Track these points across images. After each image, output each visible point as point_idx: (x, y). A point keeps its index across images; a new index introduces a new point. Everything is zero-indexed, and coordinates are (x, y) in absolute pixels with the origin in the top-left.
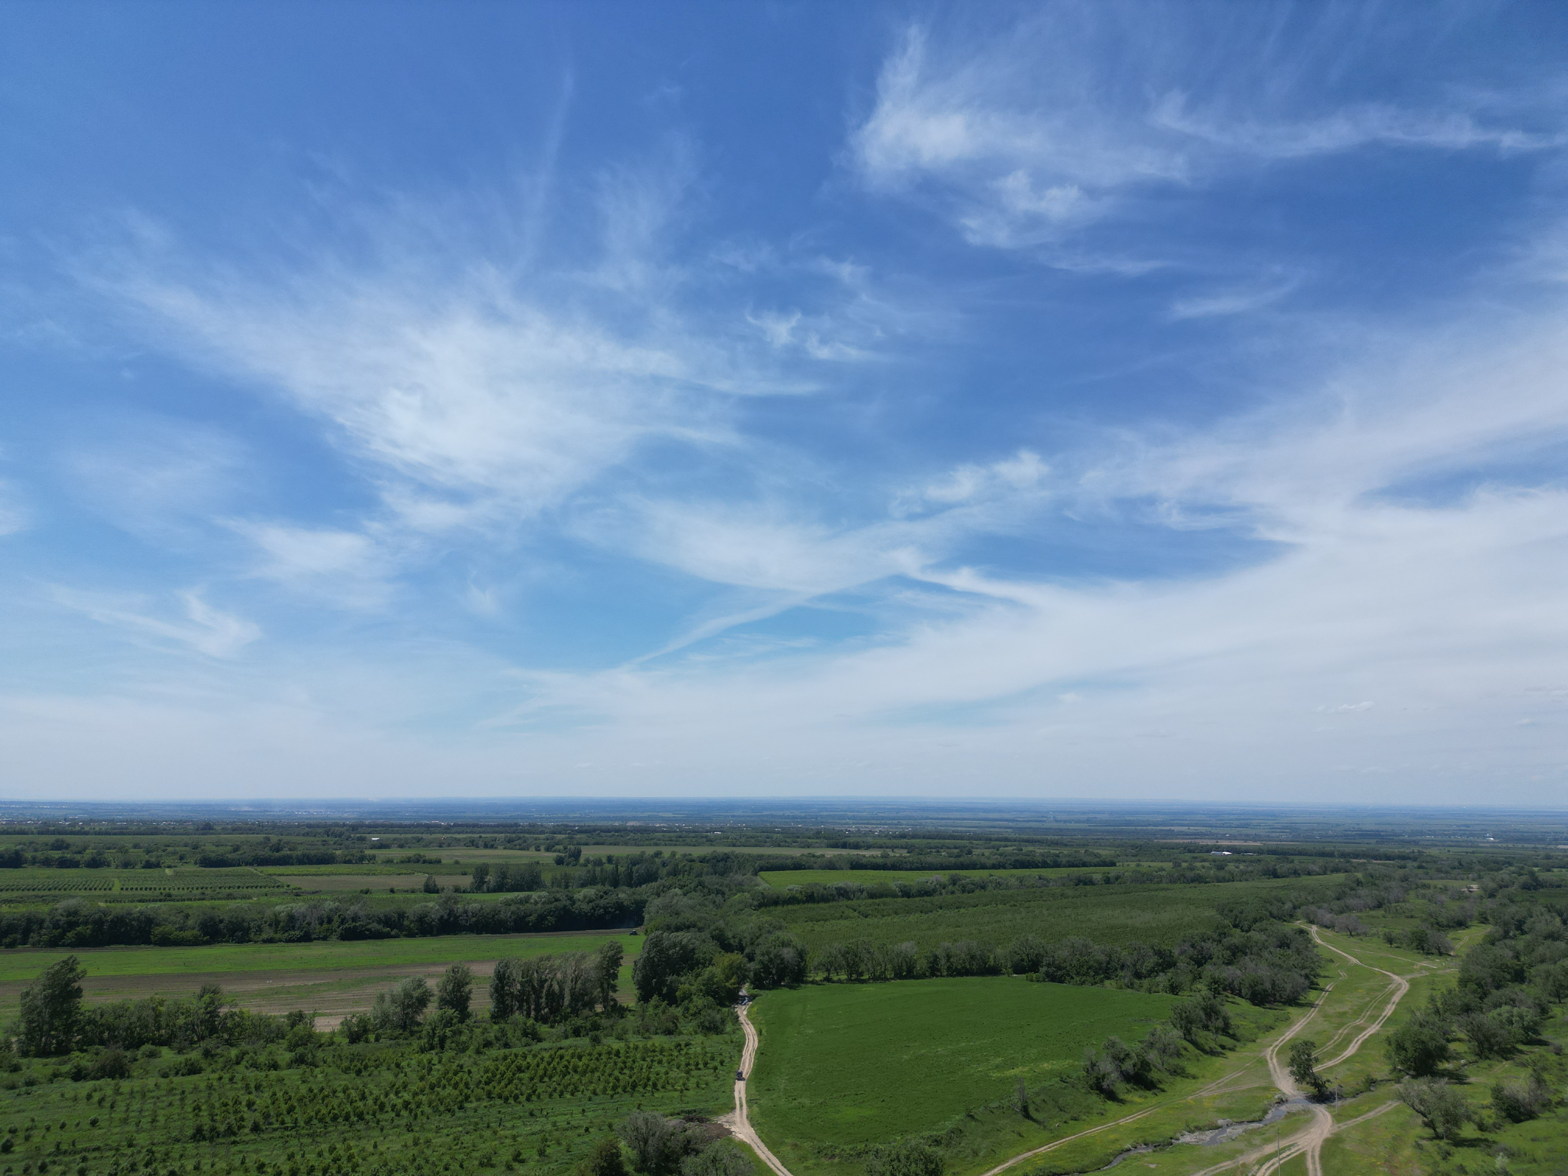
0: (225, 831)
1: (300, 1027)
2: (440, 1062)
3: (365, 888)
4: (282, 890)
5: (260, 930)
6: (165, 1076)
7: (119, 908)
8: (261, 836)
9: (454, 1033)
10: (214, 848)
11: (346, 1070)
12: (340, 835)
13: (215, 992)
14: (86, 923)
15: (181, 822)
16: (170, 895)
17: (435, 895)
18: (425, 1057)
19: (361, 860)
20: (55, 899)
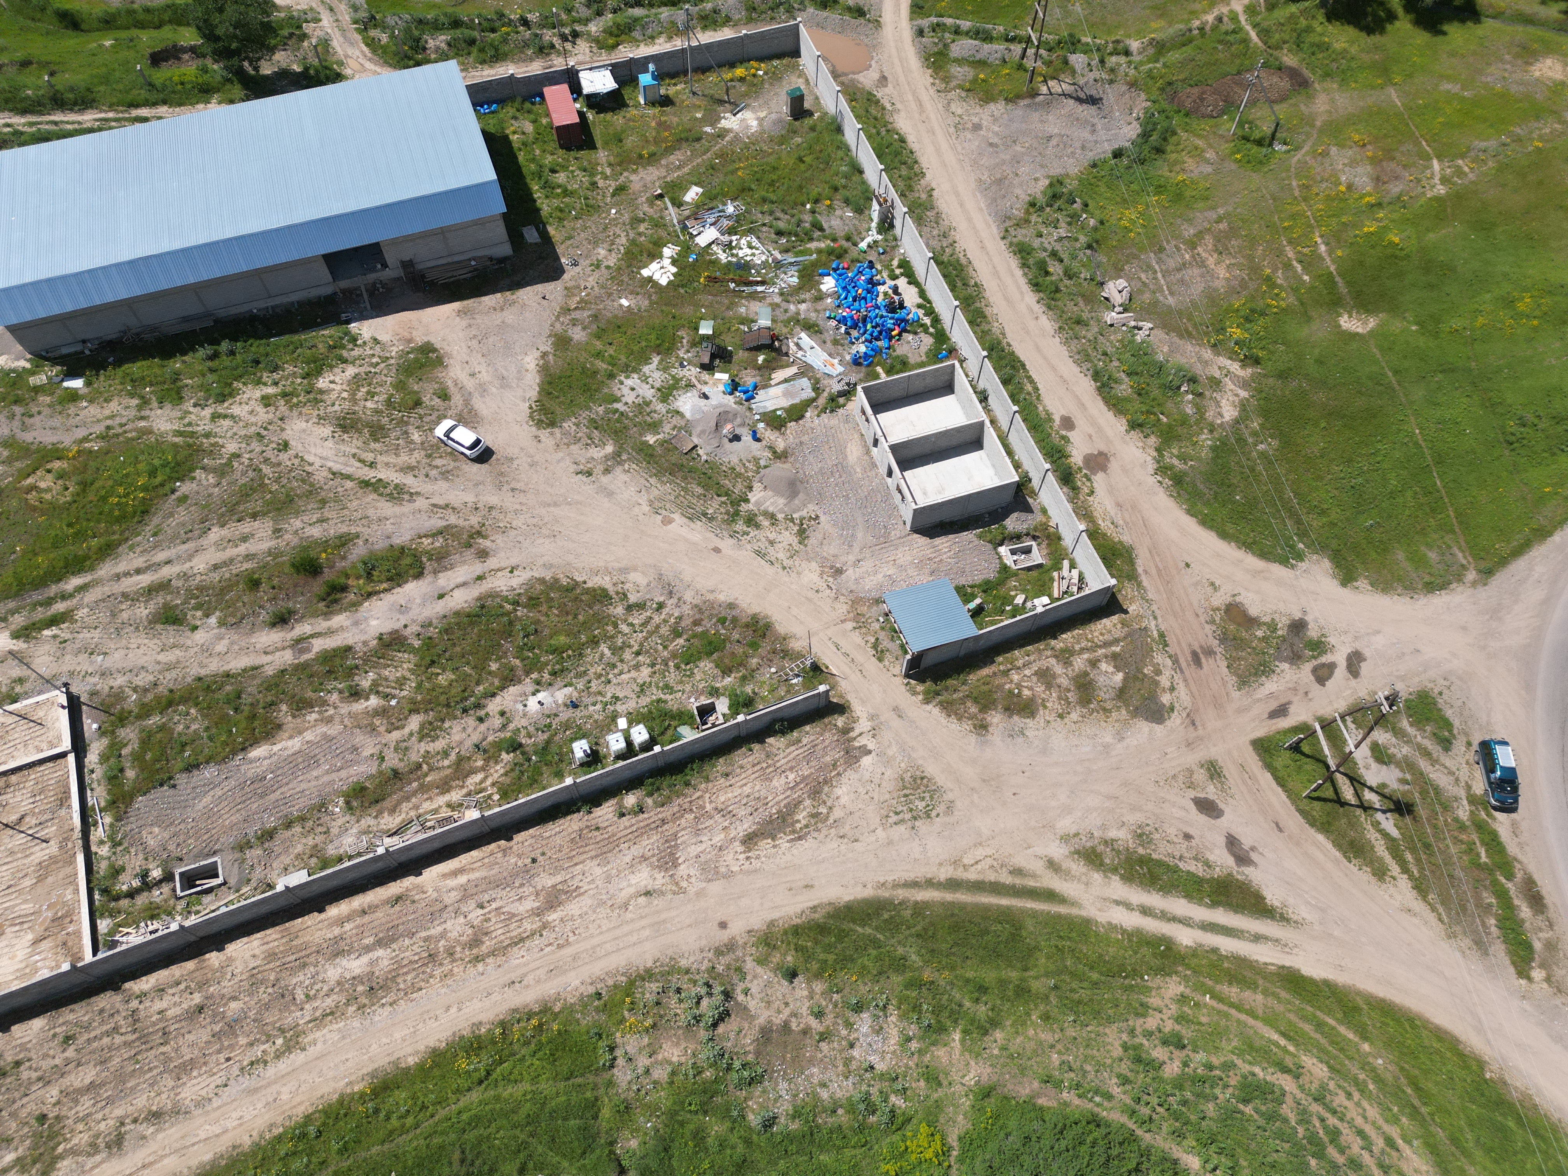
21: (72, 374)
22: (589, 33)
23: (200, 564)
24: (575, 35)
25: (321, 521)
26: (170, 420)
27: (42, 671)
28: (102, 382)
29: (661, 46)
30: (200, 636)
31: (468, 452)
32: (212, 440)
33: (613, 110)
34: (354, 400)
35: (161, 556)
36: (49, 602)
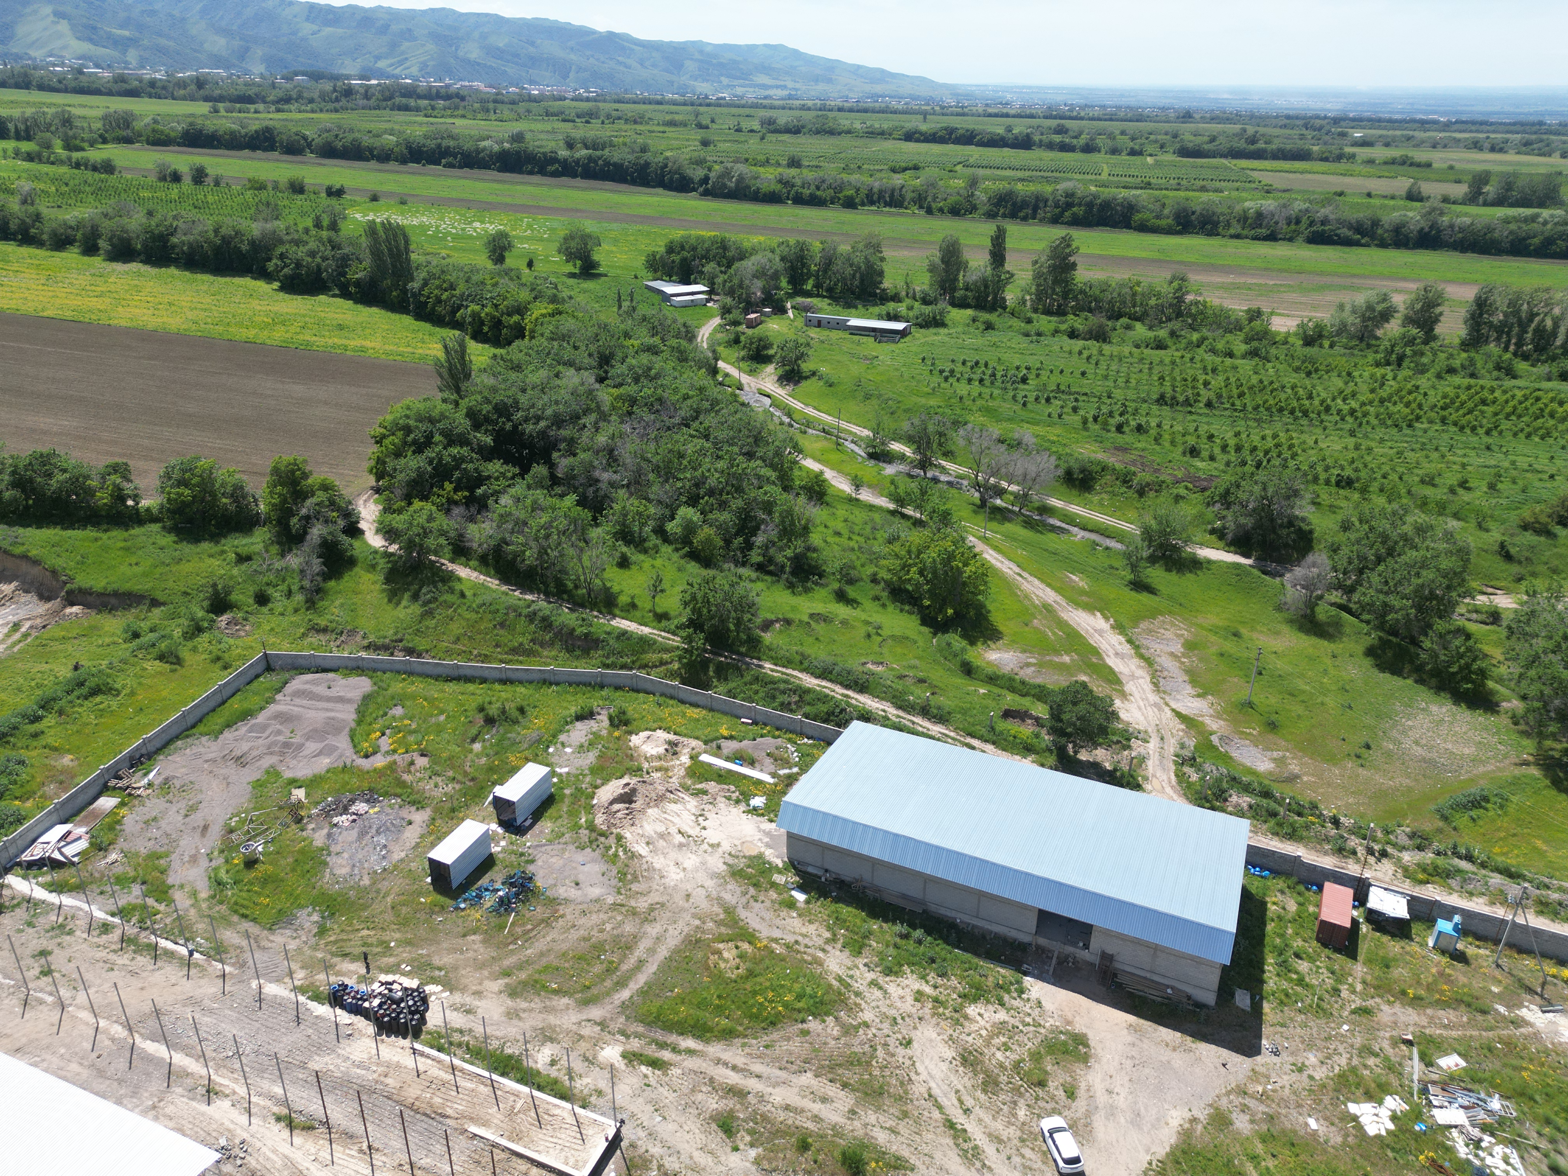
0: (1203, 119)
1: (1256, 324)
2: (1394, 379)
3: (1339, 190)
4: (1253, 185)
5: (1228, 225)
6: (1137, 346)
7: (1107, 193)
8: (1238, 127)
9: (1415, 353)
10: (1192, 138)
11: (1297, 370)
12: (1320, 129)
13: (1183, 279)
14: (1080, 205)
15: (1163, 109)
16: (1149, 184)
17: (1418, 204)
18: (1379, 372)
19: (1339, 158)
20: (1056, 181)
21: (802, 888)
22: (1399, 860)
23: (779, 1096)
24: (1384, 854)
25: (893, 1131)
26: (841, 965)
27: (618, 1097)
28: (817, 906)
29: (1478, 905)
30: (734, 1160)
31: (1061, 1164)
32: (858, 1000)
33: (1393, 935)
34: (988, 1043)
35: (757, 1068)
36: (662, 1046)
